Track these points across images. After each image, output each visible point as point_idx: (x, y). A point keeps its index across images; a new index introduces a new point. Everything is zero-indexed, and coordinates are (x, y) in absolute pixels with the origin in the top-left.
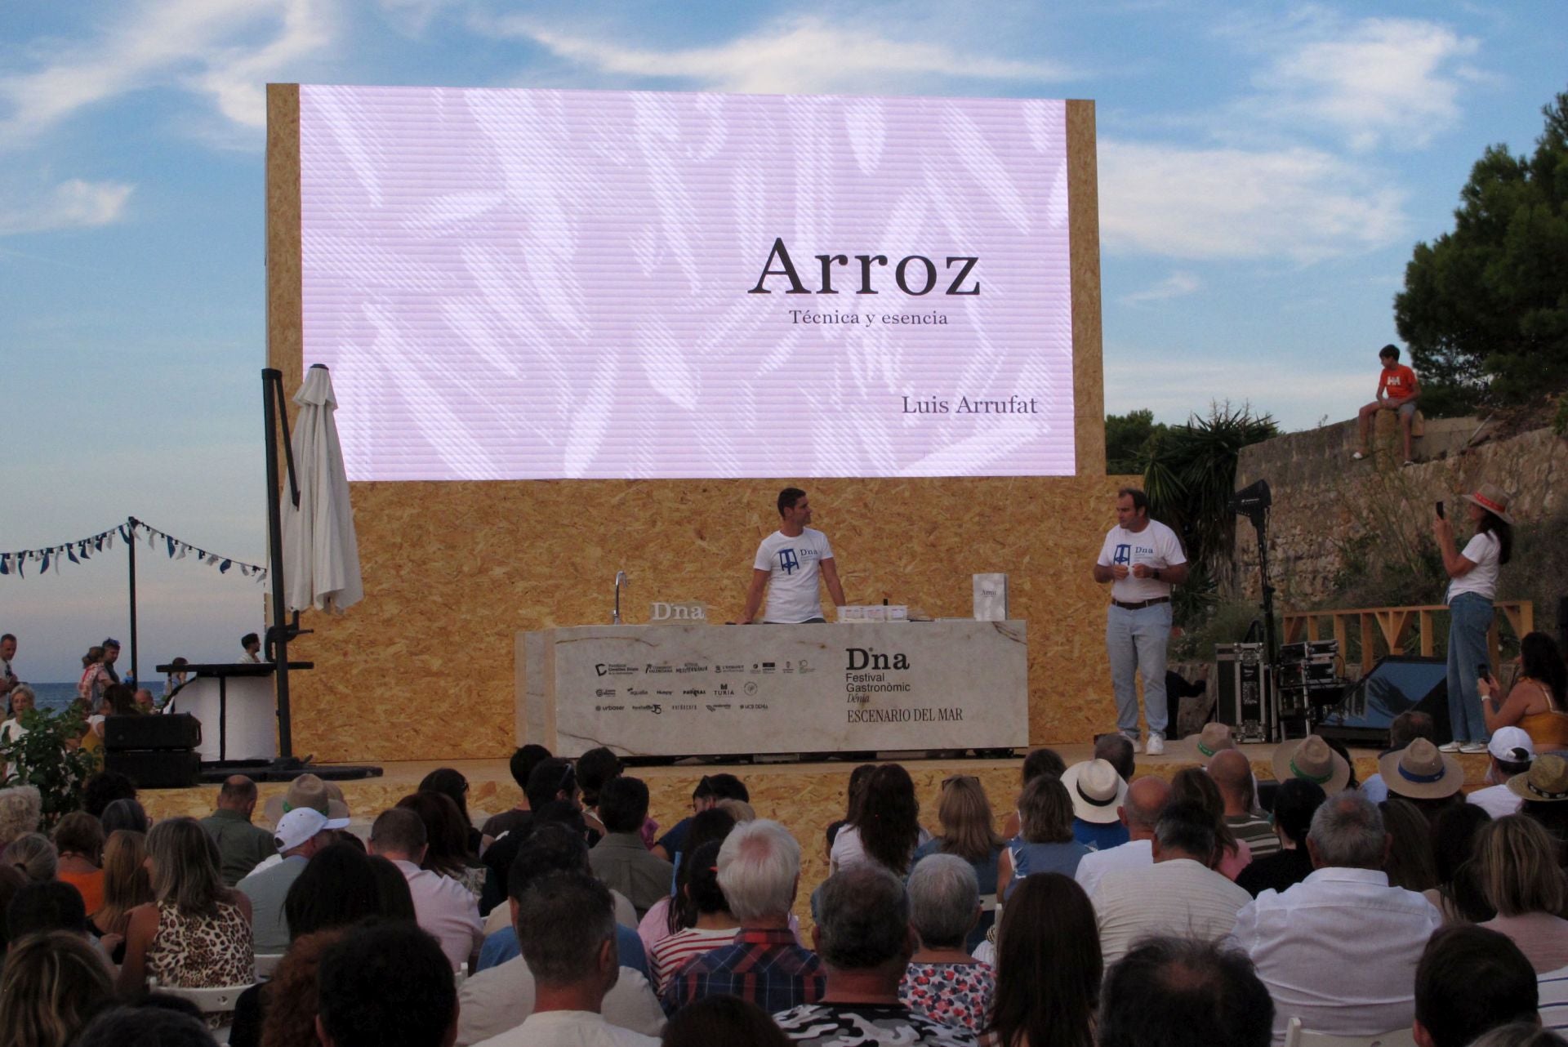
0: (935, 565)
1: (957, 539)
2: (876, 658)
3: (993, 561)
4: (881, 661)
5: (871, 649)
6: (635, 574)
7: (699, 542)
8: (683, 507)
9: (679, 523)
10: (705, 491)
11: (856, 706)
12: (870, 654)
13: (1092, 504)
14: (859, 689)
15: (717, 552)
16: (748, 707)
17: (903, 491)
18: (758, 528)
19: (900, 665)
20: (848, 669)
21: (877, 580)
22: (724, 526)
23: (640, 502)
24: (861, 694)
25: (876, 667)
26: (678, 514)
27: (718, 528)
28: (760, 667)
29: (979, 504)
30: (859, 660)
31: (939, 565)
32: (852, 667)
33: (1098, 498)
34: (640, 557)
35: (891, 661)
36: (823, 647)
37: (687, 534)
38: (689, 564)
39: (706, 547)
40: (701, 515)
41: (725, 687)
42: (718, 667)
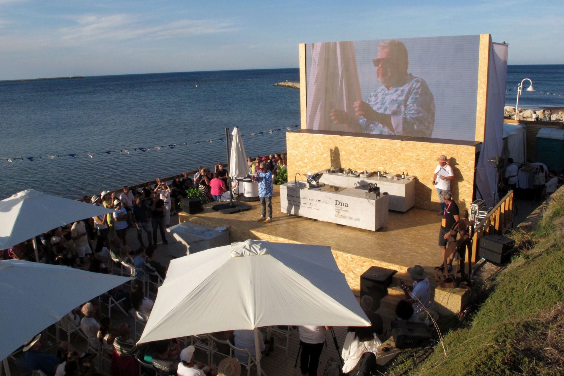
0: (418, 164)
1: (424, 158)
2: (341, 203)
3: (433, 165)
4: (342, 204)
5: (340, 201)
11: (337, 213)
13: (460, 153)
14: (338, 210)
16: (315, 209)
17: (411, 145)
21: (404, 166)
24: (338, 211)
25: (341, 205)
28: (318, 200)
29: (430, 150)
30: (338, 203)
31: (419, 164)
32: (336, 204)
33: (462, 152)
35: (345, 205)
36: (330, 199)
37: (362, 151)
38: (363, 158)
39: (366, 154)
40: (365, 147)
41: (311, 204)
42: (309, 199)
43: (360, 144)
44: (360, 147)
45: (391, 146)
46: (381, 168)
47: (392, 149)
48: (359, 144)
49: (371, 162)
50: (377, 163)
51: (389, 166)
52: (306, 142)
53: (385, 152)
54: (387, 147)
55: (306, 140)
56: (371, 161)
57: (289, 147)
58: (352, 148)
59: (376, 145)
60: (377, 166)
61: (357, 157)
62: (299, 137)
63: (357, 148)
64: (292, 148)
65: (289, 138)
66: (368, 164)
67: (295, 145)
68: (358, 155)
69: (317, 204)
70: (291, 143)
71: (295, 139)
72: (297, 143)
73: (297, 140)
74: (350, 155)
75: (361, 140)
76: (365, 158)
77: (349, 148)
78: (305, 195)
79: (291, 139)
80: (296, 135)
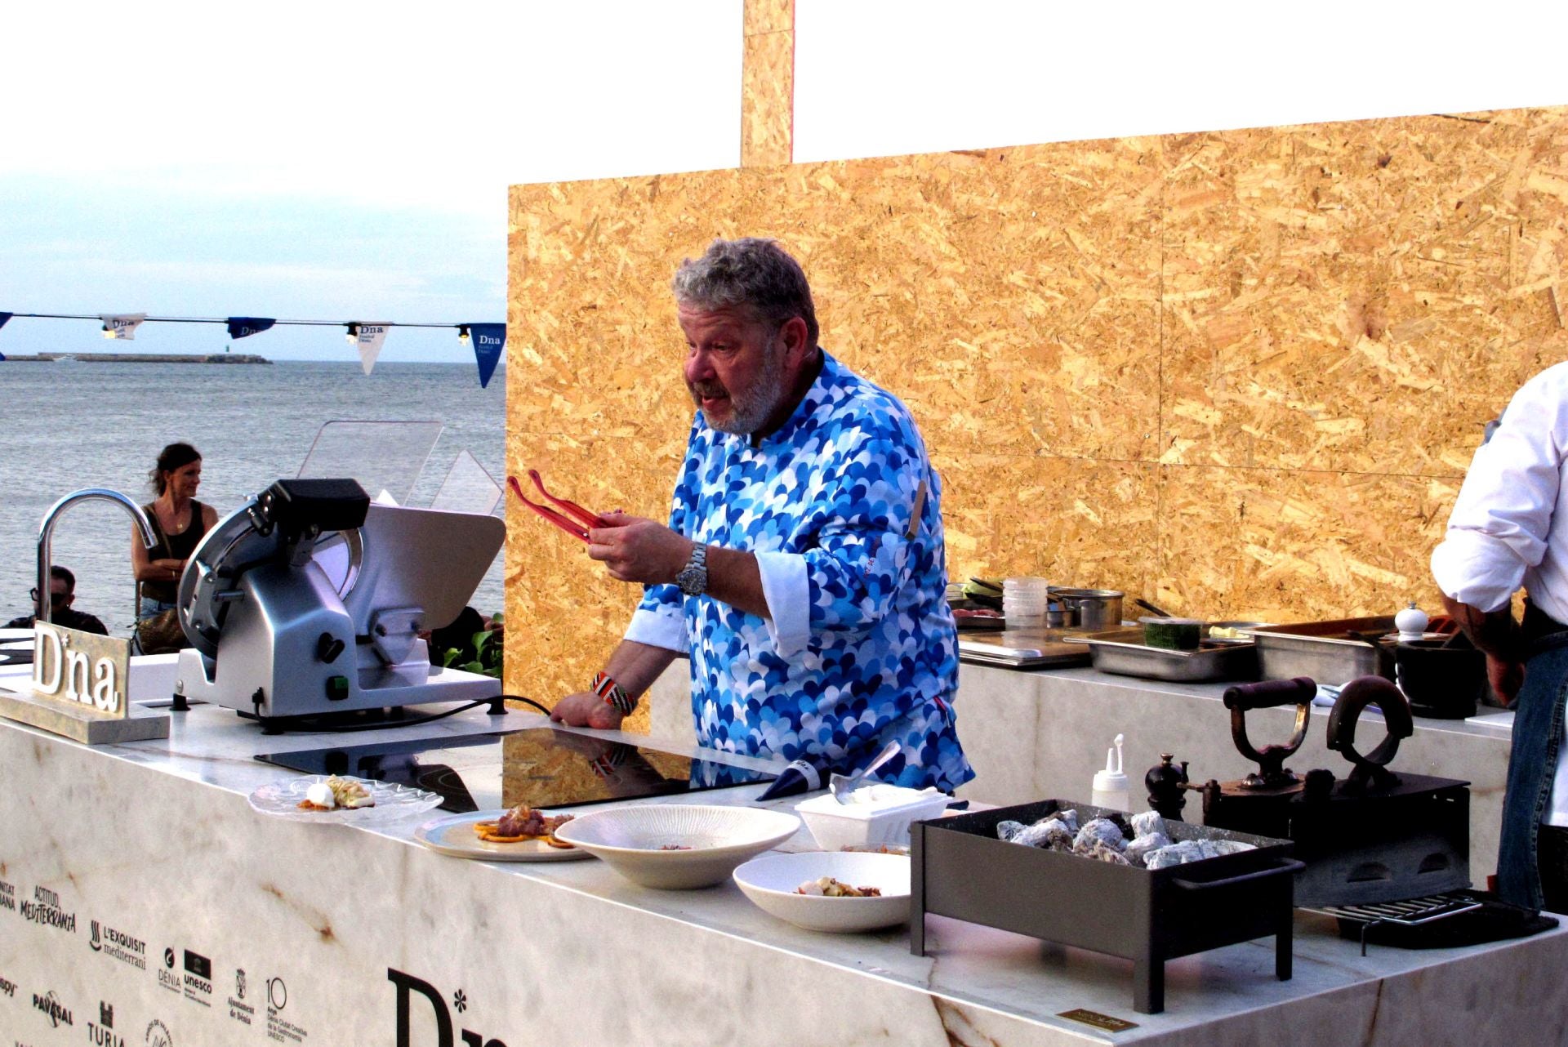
5: (461, 1000)
6: (1183, 445)
7: (1364, 345)
8: (1317, 222)
9: (1306, 280)
10: (1384, 163)
12: (458, 1021)
15: (1410, 380)
18: (1549, 292)
22: (1438, 287)
23: (1199, 209)
26: (1306, 249)
27: (1420, 297)
28: (180, 960)
30: (425, 1042)
34: (1197, 393)
36: (326, 933)
37: (1327, 319)
38: (1332, 422)
39: (1383, 363)
40: (1370, 250)
41: (107, 1016)
42: (95, 926)
43: (1296, 218)
61: (1248, 414)
62: (621, 224)
63: (1250, 282)
64: (556, 362)
65: (532, 254)
66: (1404, 511)
67: (578, 325)
68: (1271, 394)
69: (169, 1026)
70: (544, 313)
71: (578, 254)
72: (599, 302)
73: (595, 263)
74: (1155, 401)
75: (1306, 162)
76: (1360, 428)
77: (1149, 297)
78: (54, 845)
79: (546, 257)
80: (590, 205)
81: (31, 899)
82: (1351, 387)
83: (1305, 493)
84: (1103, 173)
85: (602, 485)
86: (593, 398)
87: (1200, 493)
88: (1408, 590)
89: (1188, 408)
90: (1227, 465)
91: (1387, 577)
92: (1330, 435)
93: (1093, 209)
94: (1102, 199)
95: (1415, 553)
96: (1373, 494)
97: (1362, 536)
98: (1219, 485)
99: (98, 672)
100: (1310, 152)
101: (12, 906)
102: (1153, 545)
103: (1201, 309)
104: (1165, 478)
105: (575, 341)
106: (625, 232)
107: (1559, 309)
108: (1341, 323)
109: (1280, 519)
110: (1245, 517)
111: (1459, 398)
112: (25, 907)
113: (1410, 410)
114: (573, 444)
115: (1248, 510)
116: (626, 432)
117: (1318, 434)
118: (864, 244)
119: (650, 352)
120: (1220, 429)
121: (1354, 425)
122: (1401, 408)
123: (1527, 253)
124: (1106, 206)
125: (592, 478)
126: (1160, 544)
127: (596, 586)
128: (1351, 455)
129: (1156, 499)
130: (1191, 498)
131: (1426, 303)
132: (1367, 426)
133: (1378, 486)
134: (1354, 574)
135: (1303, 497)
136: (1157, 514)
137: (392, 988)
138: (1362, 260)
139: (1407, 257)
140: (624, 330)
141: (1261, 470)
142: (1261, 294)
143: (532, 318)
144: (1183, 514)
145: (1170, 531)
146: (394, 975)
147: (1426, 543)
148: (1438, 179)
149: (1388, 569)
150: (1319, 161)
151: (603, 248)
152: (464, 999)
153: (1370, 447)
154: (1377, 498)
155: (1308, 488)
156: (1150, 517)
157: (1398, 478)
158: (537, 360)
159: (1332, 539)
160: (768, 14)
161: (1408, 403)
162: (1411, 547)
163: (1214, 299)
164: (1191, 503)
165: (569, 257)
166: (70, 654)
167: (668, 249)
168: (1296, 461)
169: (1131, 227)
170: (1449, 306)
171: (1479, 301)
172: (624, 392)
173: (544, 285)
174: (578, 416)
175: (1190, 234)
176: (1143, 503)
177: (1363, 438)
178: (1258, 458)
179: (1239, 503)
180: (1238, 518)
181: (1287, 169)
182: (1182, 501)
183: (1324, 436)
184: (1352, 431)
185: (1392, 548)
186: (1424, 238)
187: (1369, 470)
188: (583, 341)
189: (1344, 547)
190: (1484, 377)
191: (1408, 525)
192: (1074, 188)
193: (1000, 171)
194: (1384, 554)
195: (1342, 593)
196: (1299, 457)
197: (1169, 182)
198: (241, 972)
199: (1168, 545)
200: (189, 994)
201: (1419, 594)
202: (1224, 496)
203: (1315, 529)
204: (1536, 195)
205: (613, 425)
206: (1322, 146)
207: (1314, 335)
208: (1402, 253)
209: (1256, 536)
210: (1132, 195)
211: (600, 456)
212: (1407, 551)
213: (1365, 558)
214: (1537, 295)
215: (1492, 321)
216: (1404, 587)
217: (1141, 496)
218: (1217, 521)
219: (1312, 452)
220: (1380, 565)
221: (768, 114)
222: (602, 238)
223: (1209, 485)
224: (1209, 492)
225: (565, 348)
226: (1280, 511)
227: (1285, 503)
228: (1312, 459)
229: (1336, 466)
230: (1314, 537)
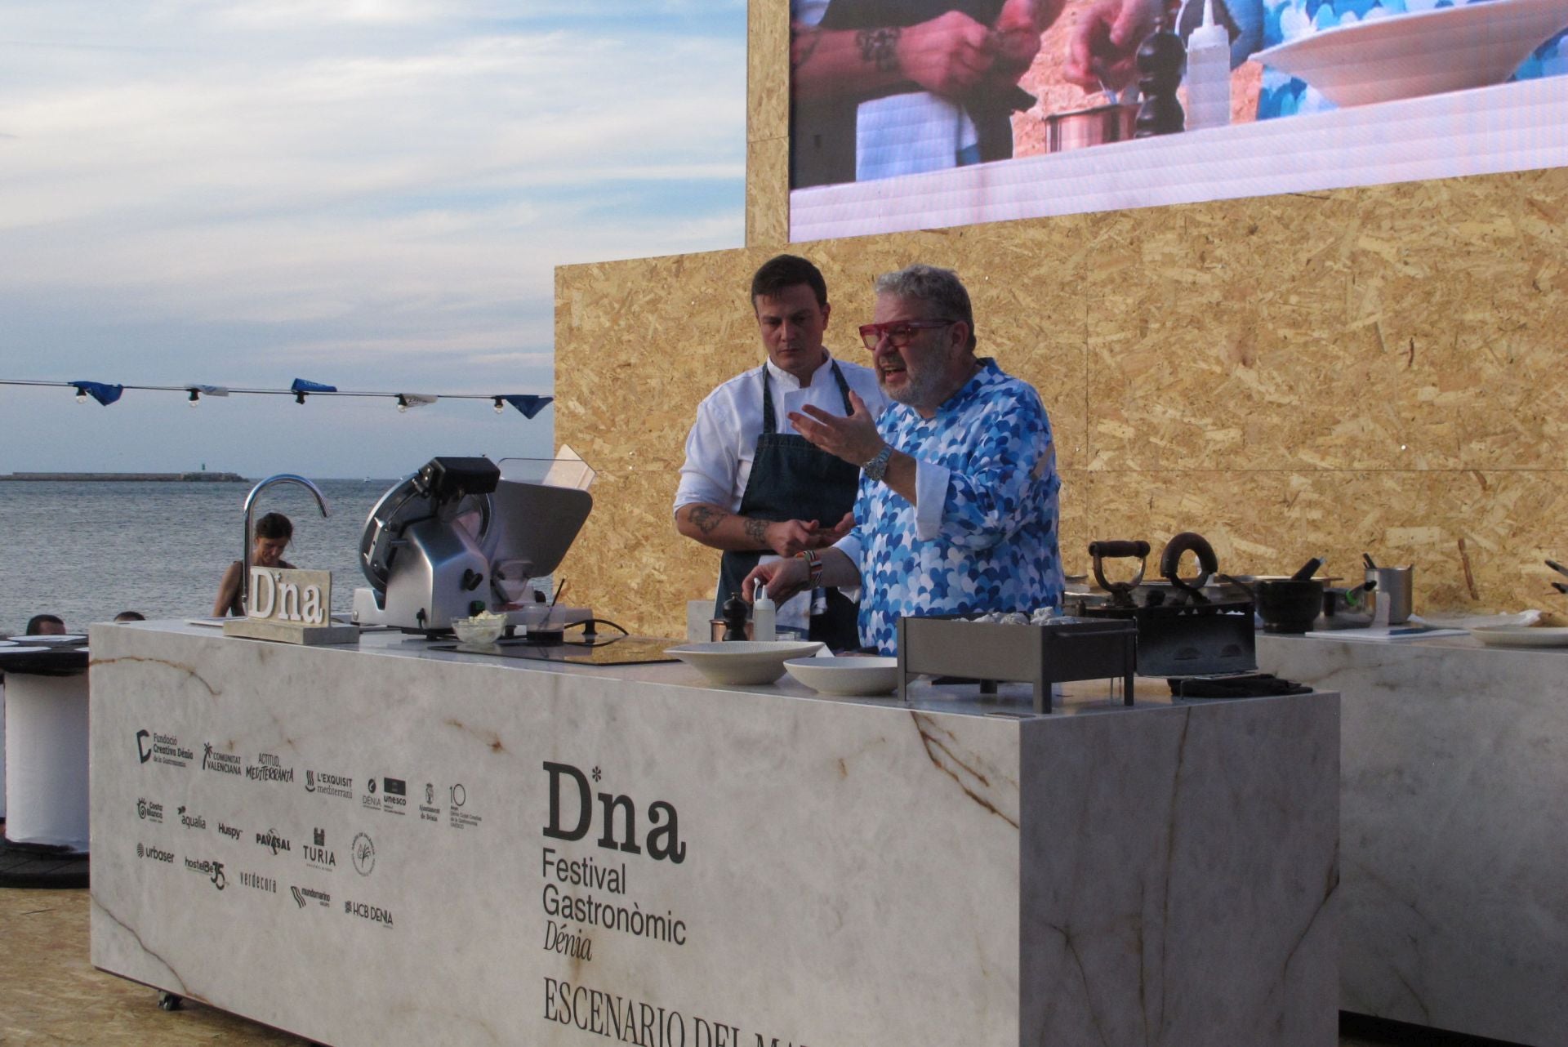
2: (608, 805)
4: (620, 819)
5: (597, 774)
6: (1105, 456)
7: (1240, 371)
8: (1204, 278)
9: (1196, 323)
10: (1252, 231)
11: (559, 965)
12: (595, 788)
14: (573, 908)
15: (1275, 397)
16: (357, 911)
18: (1375, 326)
19: (662, 843)
20: (547, 832)
22: (1294, 324)
23: (1114, 270)
24: (572, 927)
25: (607, 842)
26: (1196, 300)
27: (1281, 333)
28: (380, 786)
30: (570, 809)
32: (553, 830)
34: (1115, 415)
35: (643, 828)
36: (497, 746)
37: (1213, 352)
38: (1216, 432)
39: (1255, 385)
40: (1243, 298)
41: (319, 838)
42: (309, 774)
43: (1188, 275)
44: (1188, 305)
45: (1530, 240)
46: (1421, 535)
47: (1545, 275)
48: (1172, 273)
49: (1306, 470)
50: (1369, 474)
51: (1511, 497)
52: (705, 332)
53: (1461, 328)
54: (1487, 270)
55: (710, 318)
56: (1307, 456)
57: (573, 404)
58: (1105, 335)
59: (1353, 258)
60: (1368, 521)
61: (1154, 429)
62: (651, 296)
63: (1154, 326)
64: (596, 411)
65: (575, 323)
66: (1273, 499)
67: (615, 379)
68: (1171, 412)
69: (371, 836)
70: (587, 371)
71: (615, 321)
72: (633, 361)
73: (629, 328)
74: (1082, 422)
75: (1195, 232)
76: (1239, 436)
77: (1077, 340)
78: (275, 720)
79: (588, 325)
80: (625, 281)
81: (256, 764)
82: (1231, 405)
83: (1199, 488)
84: (1040, 245)
85: (637, 511)
86: (629, 439)
87: (1119, 492)
88: (1277, 559)
89: (1108, 426)
90: (1139, 469)
91: (1261, 549)
92: (1216, 442)
93: (1034, 273)
94: (1040, 265)
95: (1281, 530)
96: (1249, 486)
97: (1242, 519)
98: (1133, 485)
99: (306, 596)
100: (1198, 224)
101: (238, 772)
102: (1084, 536)
103: (1117, 348)
104: (1092, 482)
105: (614, 393)
106: (654, 302)
107: (1383, 338)
108: (1223, 356)
109: (1180, 509)
110: (1153, 510)
111: (1312, 409)
112: (249, 771)
113: (1276, 420)
114: (611, 478)
115: (1156, 504)
116: (657, 466)
117: (1208, 442)
118: (852, 306)
119: (677, 400)
120: (1133, 442)
121: (1234, 433)
122: (1269, 419)
123: (1359, 297)
124: (1043, 271)
125: (628, 506)
126: (1089, 534)
127: (632, 596)
128: (1232, 456)
129: (1085, 499)
130: (1112, 496)
131: (1285, 338)
132: (1244, 434)
133: (1253, 480)
134: (1236, 549)
135: (1197, 492)
136: (1086, 511)
137: (547, 774)
138: (1237, 306)
139: (1271, 303)
140: (654, 383)
141: (1165, 472)
142: (1162, 336)
143: (576, 375)
144: (1106, 510)
145: (1096, 523)
146: (547, 766)
147: (1289, 523)
148: (1293, 242)
149: (1261, 544)
150: (1204, 231)
151: (636, 316)
152: (600, 772)
153: (1246, 450)
154: (1251, 490)
155: (1200, 485)
156: (1081, 513)
157: (1267, 472)
158: (581, 410)
159: (1220, 523)
160: (768, 124)
161: (1274, 415)
162: (1278, 525)
163: (1128, 341)
164: (1112, 501)
165: (608, 324)
166: (282, 587)
167: (691, 315)
168: (1191, 463)
169: (1063, 286)
170: (1302, 340)
171: (1325, 334)
172: (655, 434)
173: (586, 348)
174: (616, 455)
175: (1108, 289)
176: (1075, 503)
177: (1241, 444)
178: (1163, 463)
179: (1148, 499)
180: (1148, 511)
181: (1181, 238)
182: (1105, 499)
183: (1211, 444)
184: (1233, 438)
185: (1264, 527)
186: (1284, 288)
187: (1246, 468)
188: (620, 393)
189: (1228, 528)
190: (1329, 393)
191: (1275, 509)
192: (1018, 257)
193: (959, 245)
194: (1258, 532)
195: (1228, 564)
196: (1194, 460)
197: (1091, 250)
198: (429, 786)
199: (1095, 534)
200: (388, 810)
201: (1285, 561)
202: (1137, 493)
203: (1206, 517)
204: (1365, 253)
205: (646, 462)
206: (1207, 219)
207: (1203, 365)
208: (1267, 300)
209: (1162, 524)
210: (1063, 261)
211: (635, 487)
212: (1276, 529)
213: (1243, 536)
214: (1367, 328)
215: (1334, 349)
216: (1274, 557)
217: (1074, 497)
218: (1132, 514)
219: (1203, 456)
220: (1256, 541)
221: (769, 207)
222: (636, 308)
223: (1126, 485)
224: (1126, 491)
225: (605, 400)
226: (1180, 503)
227: (1183, 497)
228: (1203, 462)
229: (1221, 466)
230: (1206, 522)
